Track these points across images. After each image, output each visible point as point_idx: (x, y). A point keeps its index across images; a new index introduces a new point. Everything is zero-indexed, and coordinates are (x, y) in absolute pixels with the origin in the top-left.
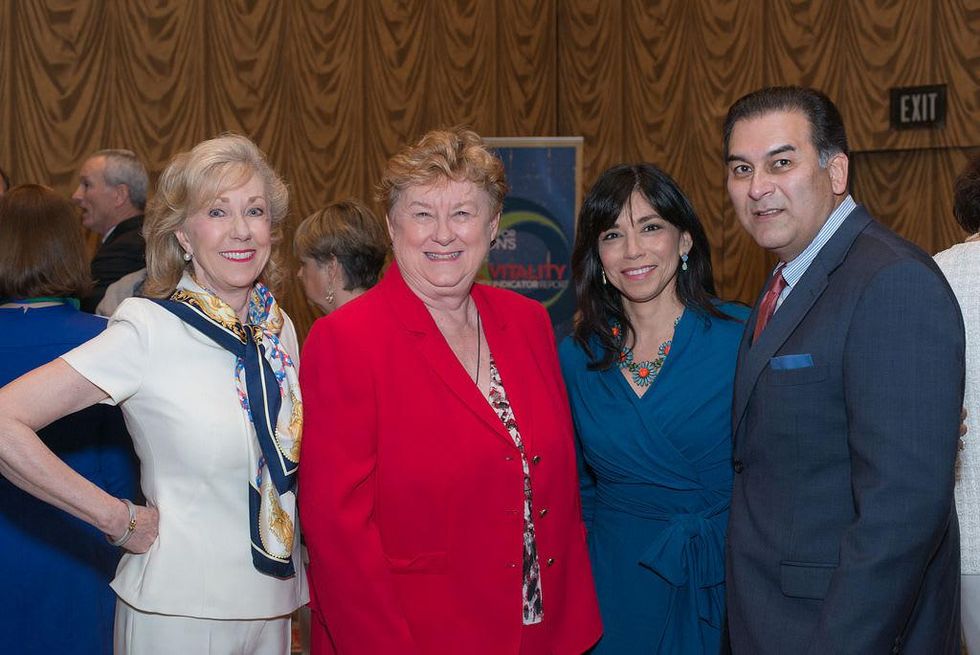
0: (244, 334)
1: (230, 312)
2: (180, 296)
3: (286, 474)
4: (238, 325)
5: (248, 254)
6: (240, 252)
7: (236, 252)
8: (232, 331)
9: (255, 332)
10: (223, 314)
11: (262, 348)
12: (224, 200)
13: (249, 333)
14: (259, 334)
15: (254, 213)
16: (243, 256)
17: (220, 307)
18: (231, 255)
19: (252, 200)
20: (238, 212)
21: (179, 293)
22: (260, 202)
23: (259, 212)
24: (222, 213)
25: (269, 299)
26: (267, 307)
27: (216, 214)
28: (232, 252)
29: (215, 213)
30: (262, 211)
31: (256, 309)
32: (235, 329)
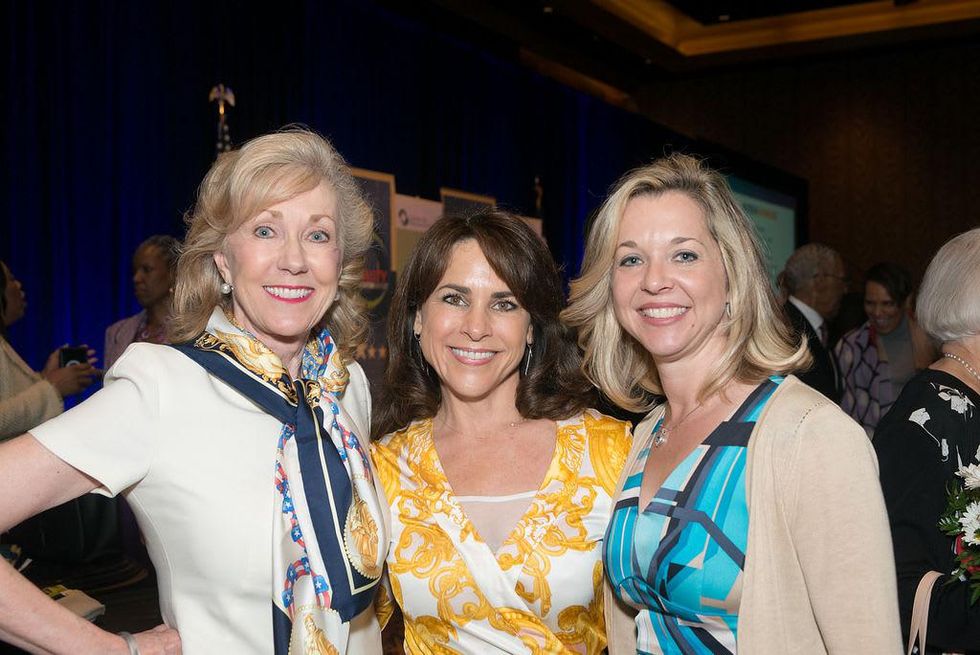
0: (292, 391)
1: (275, 360)
2: (208, 341)
3: (354, 592)
4: (285, 378)
5: (302, 293)
6: (290, 288)
7: (284, 287)
8: (276, 386)
9: (309, 389)
10: (265, 363)
11: (319, 411)
12: (275, 215)
13: (300, 390)
14: (315, 392)
15: (317, 238)
16: (294, 294)
17: (261, 353)
18: (277, 291)
19: (315, 219)
20: (292, 234)
21: (207, 337)
22: (326, 224)
23: (324, 237)
24: (271, 234)
25: (329, 346)
26: (326, 357)
27: (264, 234)
28: (278, 287)
29: (262, 232)
30: (327, 235)
31: (312, 359)
32: (281, 385)
